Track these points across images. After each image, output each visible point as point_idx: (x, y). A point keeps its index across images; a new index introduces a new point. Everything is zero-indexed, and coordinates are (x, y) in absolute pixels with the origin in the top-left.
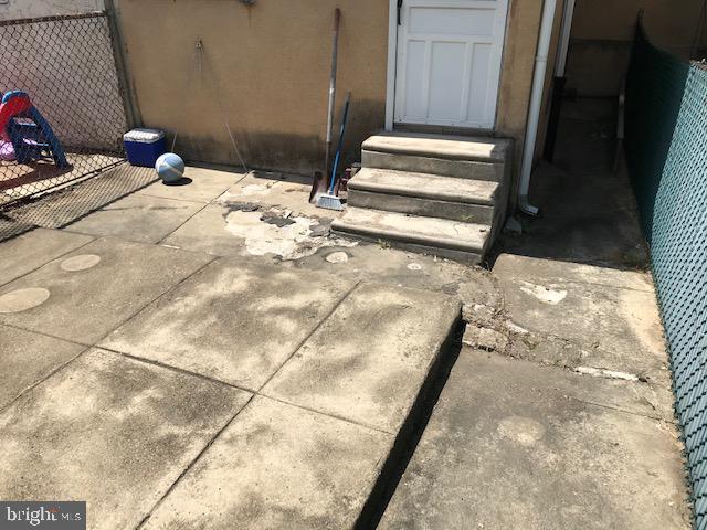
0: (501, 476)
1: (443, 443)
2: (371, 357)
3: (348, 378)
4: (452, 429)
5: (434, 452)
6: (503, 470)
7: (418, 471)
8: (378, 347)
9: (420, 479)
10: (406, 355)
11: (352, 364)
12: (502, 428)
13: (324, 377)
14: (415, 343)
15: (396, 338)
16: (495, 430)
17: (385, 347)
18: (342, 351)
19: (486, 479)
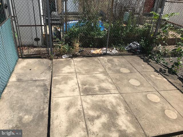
0: (32, 107)
1: (44, 109)
2: (65, 112)
3: (66, 105)
4: (43, 113)
5: (45, 107)
6: (31, 108)
7: (47, 102)
8: (65, 115)
9: (46, 101)
10: (57, 116)
11: (68, 108)
12: (32, 118)
13: (71, 103)
14: (57, 121)
15: (63, 121)
16: (33, 116)
17: (64, 116)
18: (73, 111)
19: (34, 105)
